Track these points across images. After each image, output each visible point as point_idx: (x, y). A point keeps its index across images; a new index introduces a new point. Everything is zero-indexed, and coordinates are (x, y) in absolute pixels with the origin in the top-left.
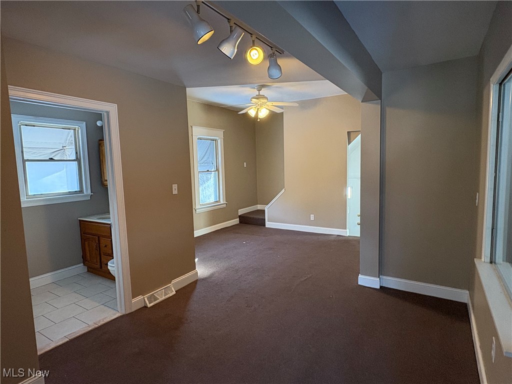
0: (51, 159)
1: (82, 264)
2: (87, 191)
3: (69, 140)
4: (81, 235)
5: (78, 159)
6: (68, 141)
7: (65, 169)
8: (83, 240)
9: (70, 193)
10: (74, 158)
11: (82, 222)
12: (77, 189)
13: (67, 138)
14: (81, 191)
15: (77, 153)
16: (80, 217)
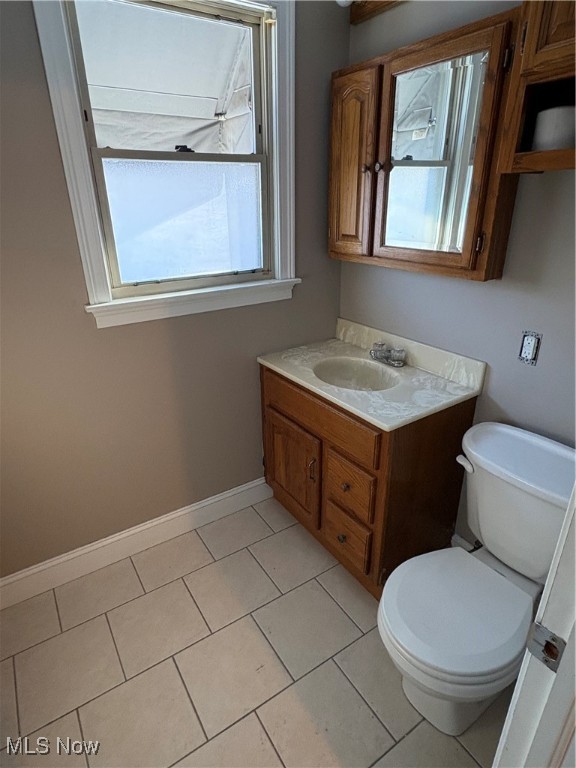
0: (184, 152)
1: (262, 480)
2: (285, 273)
3: (235, 85)
4: (263, 412)
5: (262, 156)
6: (230, 91)
7: (223, 192)
8: (269, 431)
9: (237, 277)
10: (250, 148)
11: (266, 374)
12: (254, 262)
13: (228, 77)
14: (266, 272)
15: (259, 129)
16: (263, 355)
